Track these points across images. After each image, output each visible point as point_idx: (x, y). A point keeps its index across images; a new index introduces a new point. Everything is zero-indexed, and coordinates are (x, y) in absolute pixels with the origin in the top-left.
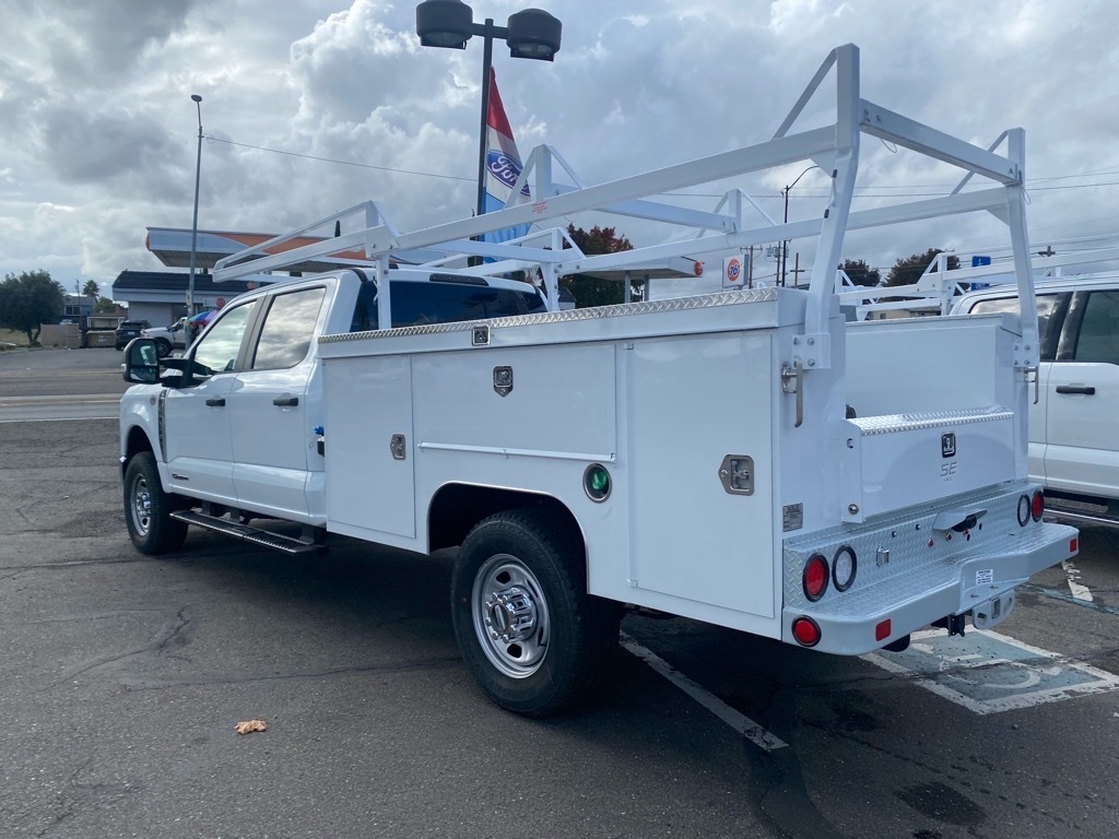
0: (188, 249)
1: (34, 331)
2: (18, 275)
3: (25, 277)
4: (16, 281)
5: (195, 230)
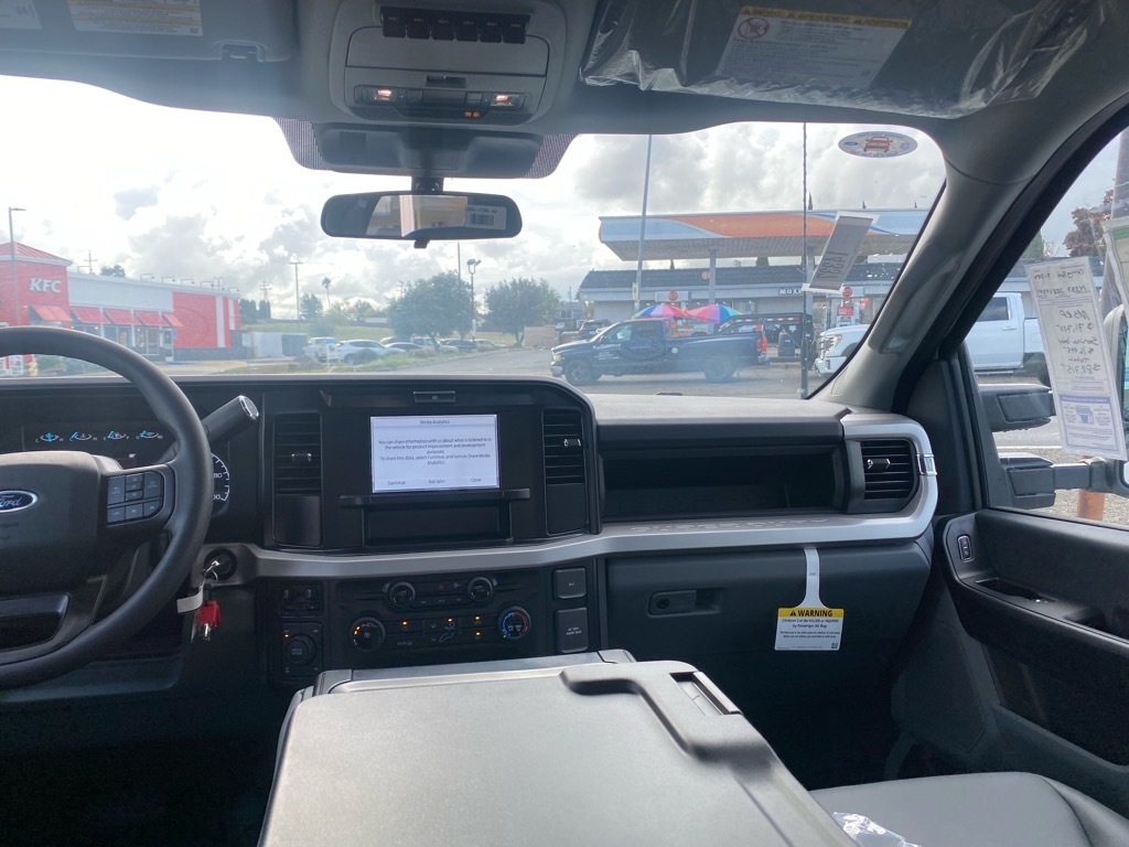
0: (638, 238)
1: (520, 334)
2: (509, 281)
3: (514, 283)
4: (507, 287)
5: (644, 216)
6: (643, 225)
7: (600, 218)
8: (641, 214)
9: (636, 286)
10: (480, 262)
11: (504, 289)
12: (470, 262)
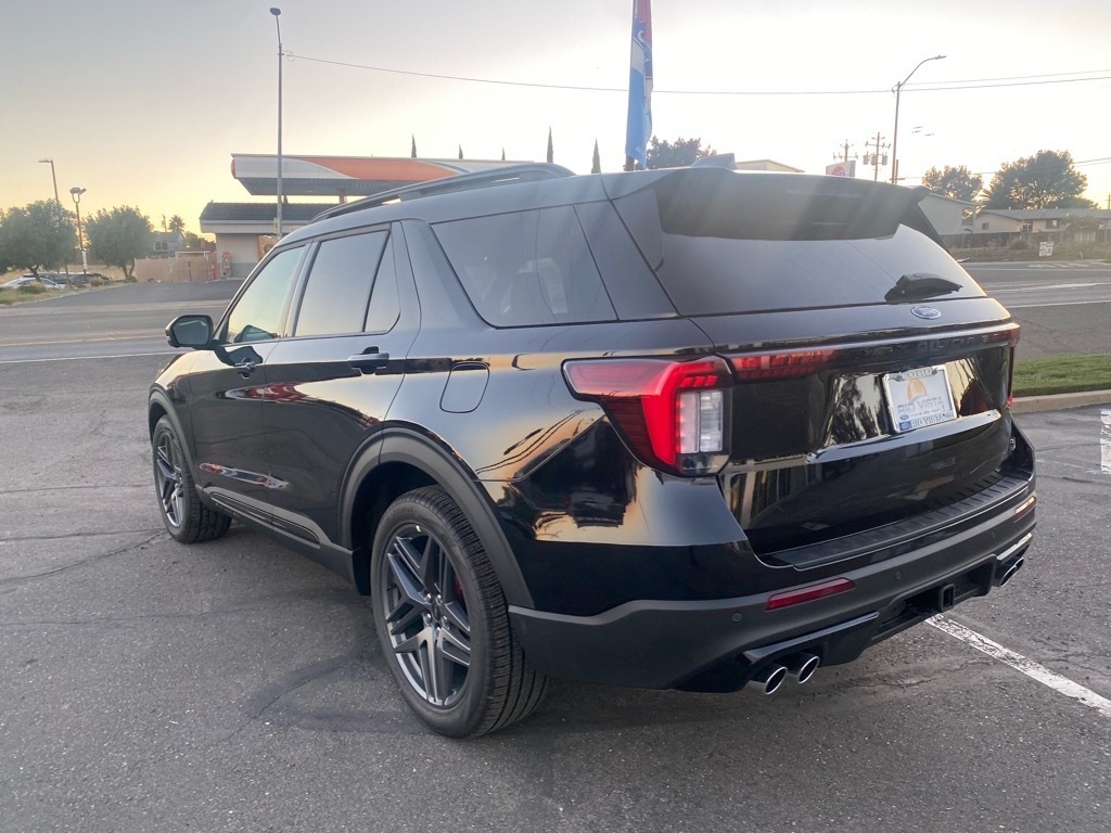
0: (274, 175)
1: (129, 267)
2: (110, 210)
3: (116, 211)
5: (280, 155)
6: (280, 164)
7: (233, 156)
8: (276, 153)
9: (277, 221)
10: (84, 190)
11: (104, 219)
12: (74, 191)
